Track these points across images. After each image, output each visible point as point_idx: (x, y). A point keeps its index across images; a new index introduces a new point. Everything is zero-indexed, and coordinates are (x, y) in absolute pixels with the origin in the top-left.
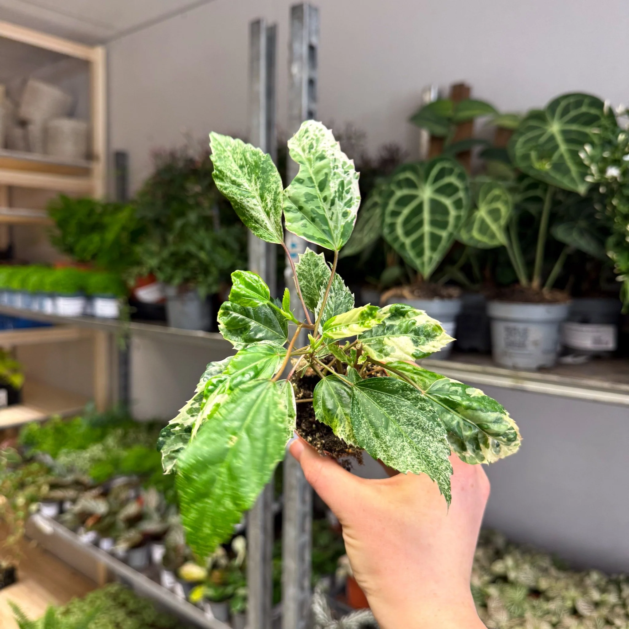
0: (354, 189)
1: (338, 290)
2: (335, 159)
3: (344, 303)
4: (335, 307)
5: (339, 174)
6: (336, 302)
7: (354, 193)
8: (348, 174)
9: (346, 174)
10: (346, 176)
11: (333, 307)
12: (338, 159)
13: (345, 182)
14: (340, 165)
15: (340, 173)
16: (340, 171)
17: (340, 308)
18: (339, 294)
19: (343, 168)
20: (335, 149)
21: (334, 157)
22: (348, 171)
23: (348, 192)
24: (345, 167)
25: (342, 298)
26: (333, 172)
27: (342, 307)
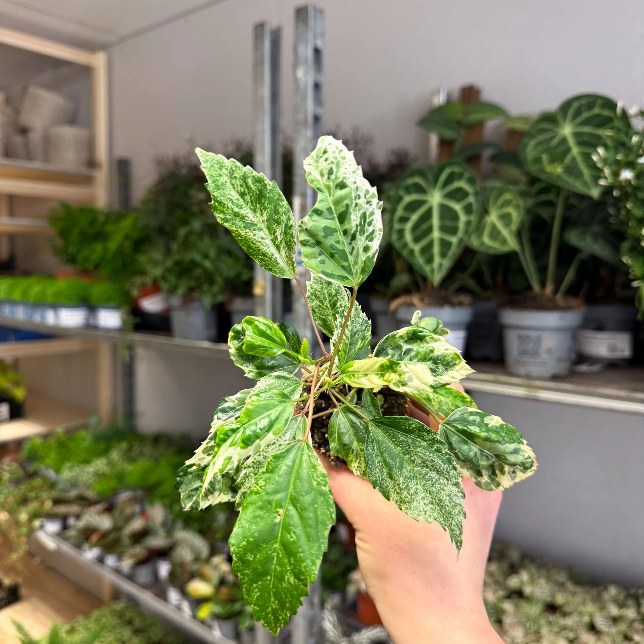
0: (377, 220)
1: (355, 318)
2: (357, 187)
3: (361, 331)
4: (351, 335)
5: (361, 206)
6: (352, 330)
7: (376, 224)
8: (371, 205)
9: (369, 205)
10: (369, 207)
11: (349, 336)
12: (360, 187)
13: (368, 213)
14: (362, 195)
15: (362, 204)
16: (362, 201)
17: (357, 336)
18: (356, 321)
19: (365, 198)
20: (357, 175)
21: (355, 186)
22: (371, 201)
23: (370, 224)
24: (367, 197)
25: (359, 325)
26: (354, 202)
27: (358, 335)
